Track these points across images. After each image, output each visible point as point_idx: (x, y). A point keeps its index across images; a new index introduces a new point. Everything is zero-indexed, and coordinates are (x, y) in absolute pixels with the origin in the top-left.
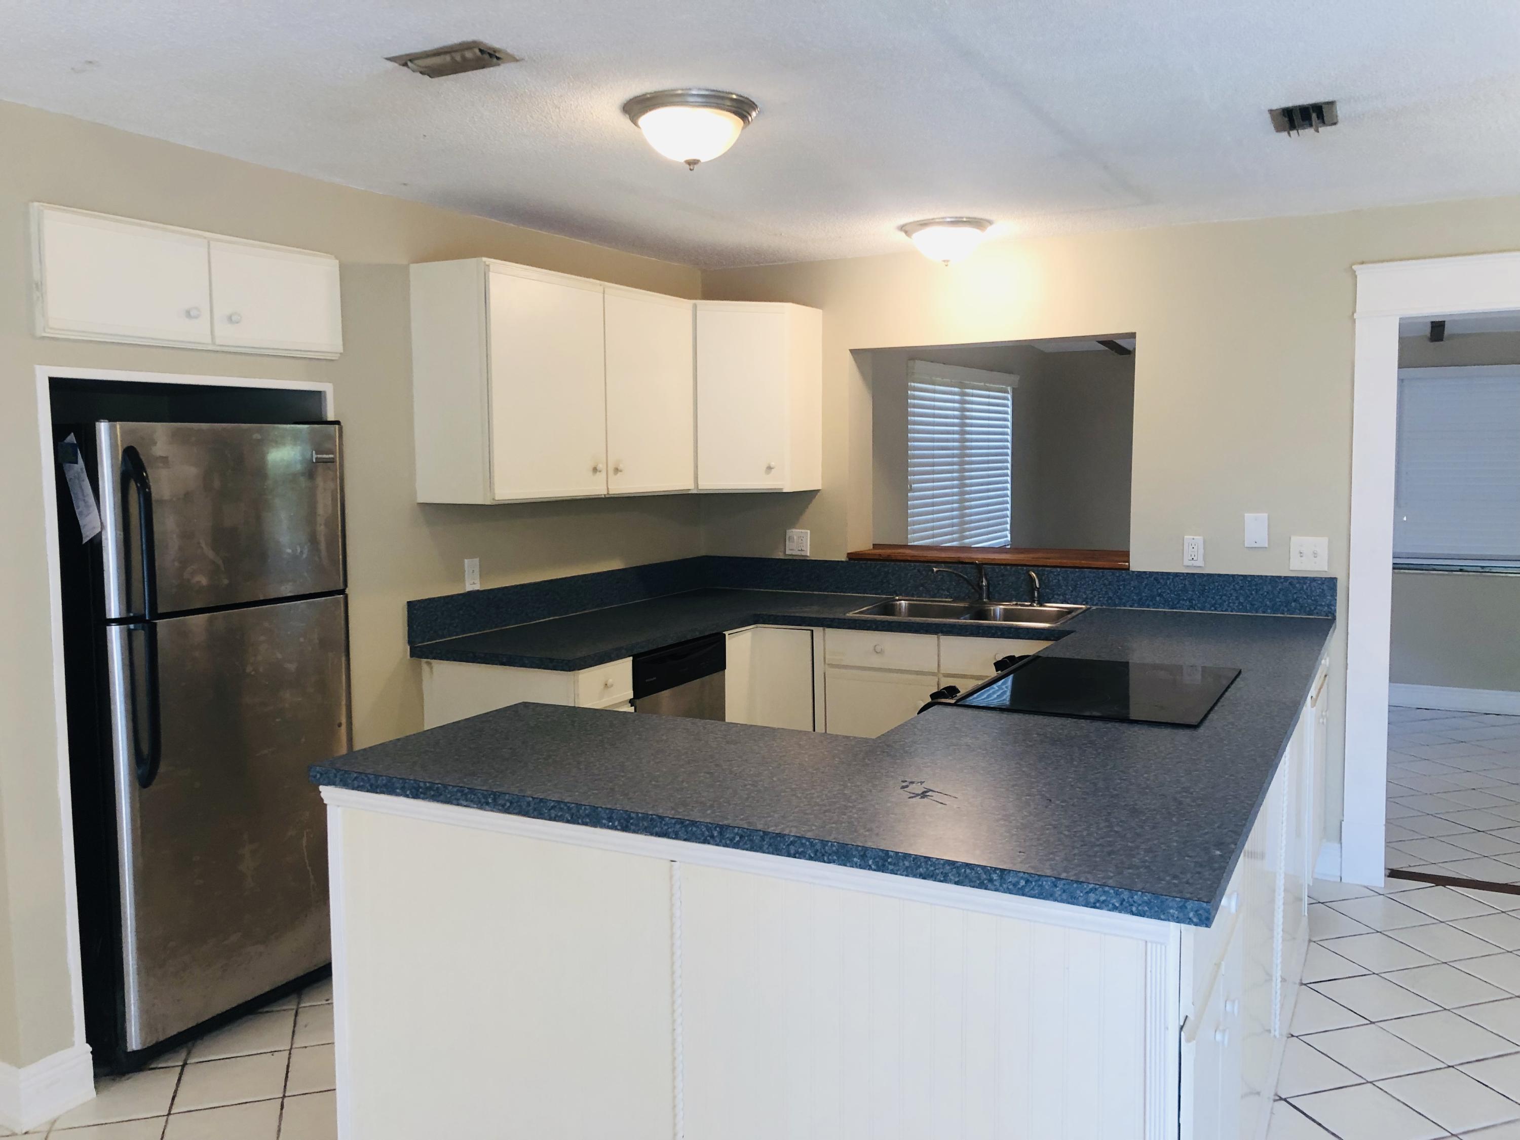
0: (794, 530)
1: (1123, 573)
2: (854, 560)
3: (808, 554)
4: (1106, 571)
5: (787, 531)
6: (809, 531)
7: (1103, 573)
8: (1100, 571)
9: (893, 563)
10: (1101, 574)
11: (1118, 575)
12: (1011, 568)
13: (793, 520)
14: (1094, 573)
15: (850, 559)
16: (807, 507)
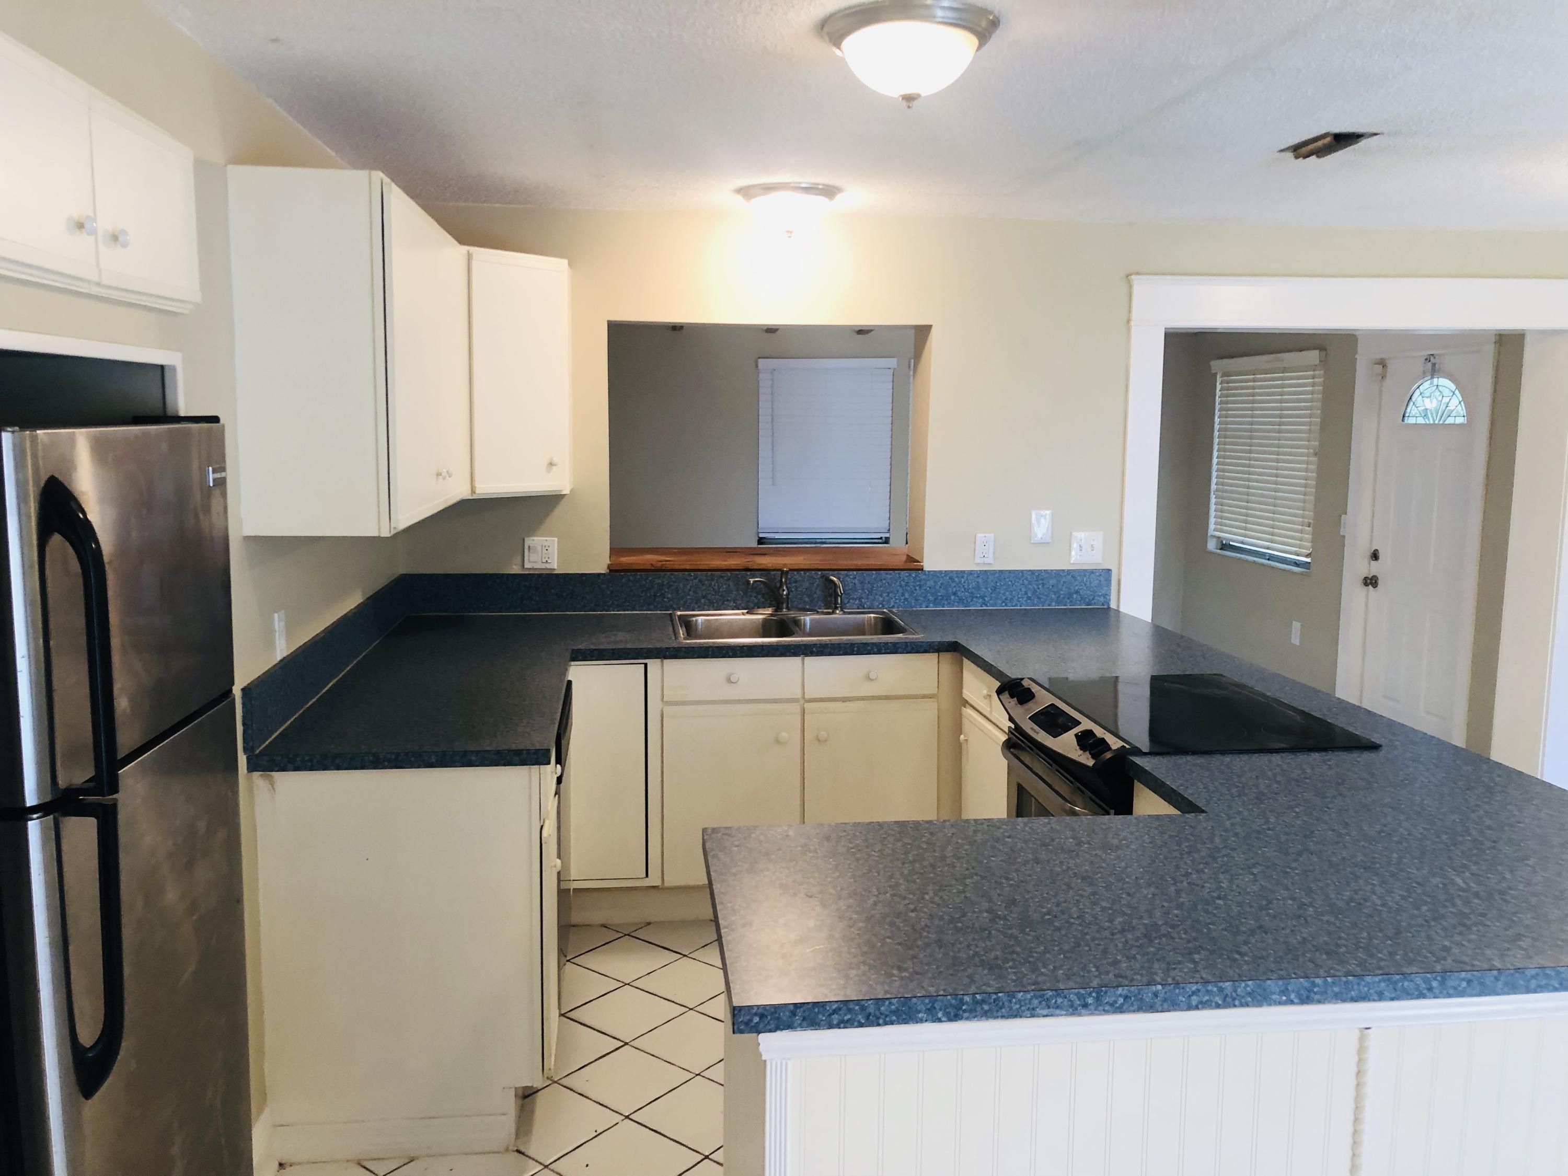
0: (535, 538)
1: (919, 574)
2: (617, 571)
3: (556, 568)
4: (902, 573)
5: (526, 539)
6: (556, 539)
7: (899, 574)
8: (896, 572)
9: (668, 573)
10: (898, 575)
11: (914, 576)
12: (805, 574)
13: (534, 527)
14: (891, 574)
15: (611, 571)
16: (552, 511)
